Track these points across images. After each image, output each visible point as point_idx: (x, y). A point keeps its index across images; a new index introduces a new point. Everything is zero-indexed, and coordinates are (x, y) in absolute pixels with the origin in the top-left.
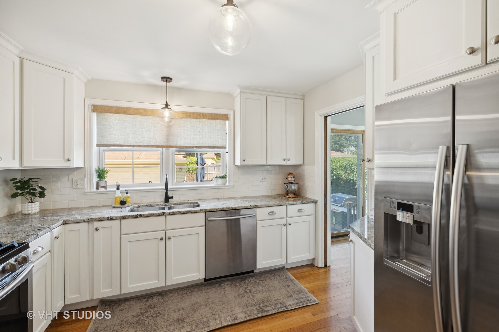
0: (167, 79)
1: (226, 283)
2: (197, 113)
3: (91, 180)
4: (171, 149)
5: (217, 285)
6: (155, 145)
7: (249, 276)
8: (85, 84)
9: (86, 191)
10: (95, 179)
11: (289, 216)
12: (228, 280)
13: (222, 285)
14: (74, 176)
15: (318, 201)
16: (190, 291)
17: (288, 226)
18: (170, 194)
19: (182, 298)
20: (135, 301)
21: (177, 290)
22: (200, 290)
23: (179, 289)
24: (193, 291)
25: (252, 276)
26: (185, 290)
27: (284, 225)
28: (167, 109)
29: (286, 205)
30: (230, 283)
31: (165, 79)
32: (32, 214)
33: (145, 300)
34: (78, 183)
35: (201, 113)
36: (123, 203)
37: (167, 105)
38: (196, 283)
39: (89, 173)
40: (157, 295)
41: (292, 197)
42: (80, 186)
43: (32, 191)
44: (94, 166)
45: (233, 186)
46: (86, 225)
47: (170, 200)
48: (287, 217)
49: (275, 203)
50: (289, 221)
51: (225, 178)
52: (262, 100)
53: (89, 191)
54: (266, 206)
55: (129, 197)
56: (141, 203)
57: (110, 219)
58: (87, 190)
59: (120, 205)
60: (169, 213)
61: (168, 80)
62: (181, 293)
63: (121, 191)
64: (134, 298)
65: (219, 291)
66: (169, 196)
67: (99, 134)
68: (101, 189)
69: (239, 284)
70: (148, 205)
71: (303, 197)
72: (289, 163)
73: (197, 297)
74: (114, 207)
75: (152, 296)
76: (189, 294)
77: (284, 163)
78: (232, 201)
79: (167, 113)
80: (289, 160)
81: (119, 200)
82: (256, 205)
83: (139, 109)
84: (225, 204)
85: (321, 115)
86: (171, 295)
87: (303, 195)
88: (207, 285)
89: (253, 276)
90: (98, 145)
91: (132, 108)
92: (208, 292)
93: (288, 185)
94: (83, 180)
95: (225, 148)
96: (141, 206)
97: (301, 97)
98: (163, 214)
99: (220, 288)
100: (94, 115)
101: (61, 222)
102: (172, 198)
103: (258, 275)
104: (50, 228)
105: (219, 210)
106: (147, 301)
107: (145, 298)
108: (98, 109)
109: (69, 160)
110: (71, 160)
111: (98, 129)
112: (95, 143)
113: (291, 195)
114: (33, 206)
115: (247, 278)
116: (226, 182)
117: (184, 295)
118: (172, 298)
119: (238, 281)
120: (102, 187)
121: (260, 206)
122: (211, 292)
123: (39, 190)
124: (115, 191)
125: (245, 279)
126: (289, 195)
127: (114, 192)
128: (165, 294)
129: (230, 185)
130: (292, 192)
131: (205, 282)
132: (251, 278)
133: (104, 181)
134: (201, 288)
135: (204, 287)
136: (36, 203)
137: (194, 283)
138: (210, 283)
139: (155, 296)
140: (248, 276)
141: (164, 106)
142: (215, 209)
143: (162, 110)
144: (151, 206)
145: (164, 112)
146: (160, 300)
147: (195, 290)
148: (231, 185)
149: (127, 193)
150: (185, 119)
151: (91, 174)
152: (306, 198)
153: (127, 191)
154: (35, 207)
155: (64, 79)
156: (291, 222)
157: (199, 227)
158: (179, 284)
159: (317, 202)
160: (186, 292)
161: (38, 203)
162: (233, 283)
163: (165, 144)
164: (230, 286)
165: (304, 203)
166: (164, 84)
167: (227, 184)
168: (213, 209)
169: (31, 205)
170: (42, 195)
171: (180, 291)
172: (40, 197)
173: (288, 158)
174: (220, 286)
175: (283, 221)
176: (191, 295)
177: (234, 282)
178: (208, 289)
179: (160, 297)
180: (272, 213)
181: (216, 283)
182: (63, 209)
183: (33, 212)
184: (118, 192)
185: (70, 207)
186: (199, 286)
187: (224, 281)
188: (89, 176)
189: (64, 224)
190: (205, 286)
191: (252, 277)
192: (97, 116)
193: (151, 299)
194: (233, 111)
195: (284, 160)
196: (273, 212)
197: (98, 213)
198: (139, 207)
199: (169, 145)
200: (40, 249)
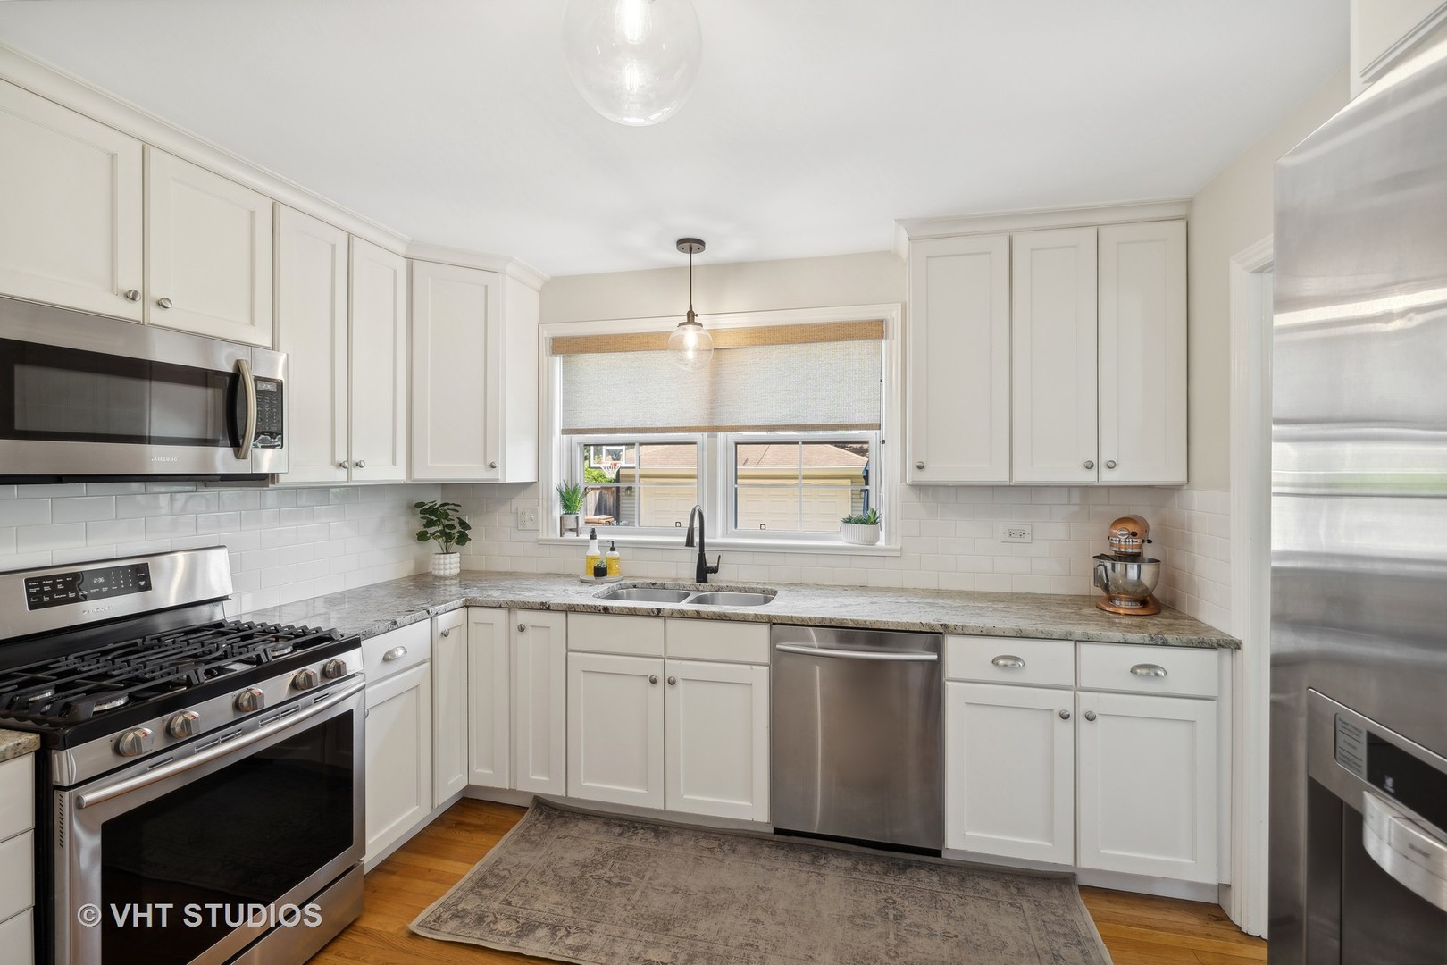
0: (691, 244)
1: (835, 861)
2: (787, 326)
3: (549, 511)
4: (721, 435)
5: (806, 857)
6: (682, 425)
7: (921, 866)
8: (541, 293)
9: (540, 537)
10: (558, 511)
11: (1084, 683)
12: (847, 854)
13: (822, 861)
14: (519, 503)
15: (1245, 645)
16: (726, 847)
17: (1083, 725)
18: (711, 561)
19: (698, 860)
20: (596, 825)
21: (698, 834)
22: (753, 854)
23: (702, 831)
24: (733, 851)
25: (932, 867)
26: (715, 839)
27: (1065, 717)
28: (690, 327)
29: (1076, 641)
30: (849, 864)
31: (687, 245)
32: (445, 578)
33: (617, 830)
34: (527, 517)
35: (797, 326)
36: (600, 572)
37: (691, 315)
38: (751, 828)
39: (545, 497)
40: (648, 829)
41: (1128, 612)
42: (529, 525)
43: (448, 531)
44: (557, 478)
45: (901, 550)
46: (502, 614)
47: (710, 576)
48: (1076, 688)
49: (1023, 628)
50: (1087, 702)
51: (875, 523)
52: (990, 253)
53: (545, 537)
54: (984, 632)
55: (617, 560)
56: (642, 577)
57: (545, 607)
58: (543, 536)
59: (592, 577)
60: (673, 612)
61: (695, 246)
62: (703, 843)
63: (599, 542)
64: (599, 817)
65: (804, 876)
66: (708, 565)
67: (567, 404)
68: (570, 536)
69: (874, 878)
70: (655, 584)
71: (1184, 617)
72: (1109, 477)
73: (737, 874)
74: (582, 581)
75: (637, 825)
76: (720, 856)
77: (1089, 477)
78: (875, 599)
79: (691, 336)
80: (1111, 466)
81: (595, 564)
82: (941, 625)
83: (644, 335)
84: (846, 606)
85: (1260, 271)
86: (677, 840)
87: (1187, 612)
88: (778, 845)
89: (933, 869)
90: (565, 432)
91: (627, 334)
92: (768, 870)
93: (1109, 565)
94: (535, 511)
95: (879, 427)
96: (640, 585)
97: (1181, 212)
98: (658, 614)
99: (810, 868)
100: (558, 362)
101: (460, 602)
102: (715, 570)
103: (953, 871)
104: (428, 612)
105: (810, 623)
106: (620, 835)
107: (620, 825)
108: (565, 347)
109: (493, 467)
110: (499, 465)
111: (567, 391)
112: (558, 425)
113: (1123, 606)
114: (448, 561)
115: (910, 866)
116: (877, 538)
117: (706, 854)
118: (676, 850)
119: (876, 868)
120: (571, 530)
121: (960, 631)
122: (778, 874)
123: (458, 528)
124: (588, 542)
125: (904, 868)
126: (1117, 603)
127: (585, 545)
128: (666, 832)
129: (888, 547)
130: (1127, 592)
131: (776, 836)
132: (923, 874)
133: (573, 516)
134: (758, 850)
135: (766, 849)
136: (452, 555)
137: (745, 828)
138: (791, 845)
139: (642, 829)
140: (920, 862)
141: (685, 319)
142: (797, 618)
143: (680, 331)
144: (663, 587)
145: (683, 336)
146: (648, 846)
147: (742, 848)
148: (893, 546)
149: (613, 549)
150: (757, 350)
151: (549, 499)
152: (1195, 623)
153: (613, 542)
154: (450, 564)
155: (486, 287)
156: (1096, 711)
157: (753, 667)
158: (704, 817)
159: (1236, 646)
160: (716, 844)
161: (458, 555)
162: (855, 869)
163: (704, 424)
164: (842, 874)
165: (1165, 644)
166: (684, 258)
167: (881, 543)
168: (792, 618)
169: (445, 559)
170: (463, 539)
171: (704, 838)
172: (457, 543)
173: (1105, 457)
174: (813, 863)
175: (1063, 701)
176: (722, 861)
177: (861, 867)
178: (776, 858)
179: (650, 836)
180: (1010, 662)
181: (806, 849)
182: (499, 572)
183: (448, 572)
184: (594, 545)
185: (514, 569)
186: (757, 841)
187: (833, 850)
188: (545, 504)
189: (467, 607)
190: (772, 846)
191: (930, 870)
192: (565, 363)
193: (630, 834)
194: (899, 306)
195: (1089, 466)
196: (1016, 659)
197: (537, 590)
198: (635, 587)
199: (715, 424)
200: (400, 653)
